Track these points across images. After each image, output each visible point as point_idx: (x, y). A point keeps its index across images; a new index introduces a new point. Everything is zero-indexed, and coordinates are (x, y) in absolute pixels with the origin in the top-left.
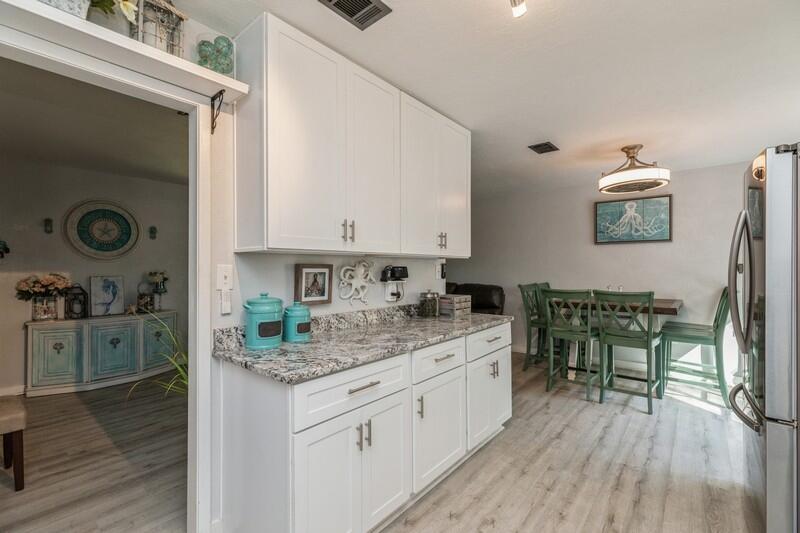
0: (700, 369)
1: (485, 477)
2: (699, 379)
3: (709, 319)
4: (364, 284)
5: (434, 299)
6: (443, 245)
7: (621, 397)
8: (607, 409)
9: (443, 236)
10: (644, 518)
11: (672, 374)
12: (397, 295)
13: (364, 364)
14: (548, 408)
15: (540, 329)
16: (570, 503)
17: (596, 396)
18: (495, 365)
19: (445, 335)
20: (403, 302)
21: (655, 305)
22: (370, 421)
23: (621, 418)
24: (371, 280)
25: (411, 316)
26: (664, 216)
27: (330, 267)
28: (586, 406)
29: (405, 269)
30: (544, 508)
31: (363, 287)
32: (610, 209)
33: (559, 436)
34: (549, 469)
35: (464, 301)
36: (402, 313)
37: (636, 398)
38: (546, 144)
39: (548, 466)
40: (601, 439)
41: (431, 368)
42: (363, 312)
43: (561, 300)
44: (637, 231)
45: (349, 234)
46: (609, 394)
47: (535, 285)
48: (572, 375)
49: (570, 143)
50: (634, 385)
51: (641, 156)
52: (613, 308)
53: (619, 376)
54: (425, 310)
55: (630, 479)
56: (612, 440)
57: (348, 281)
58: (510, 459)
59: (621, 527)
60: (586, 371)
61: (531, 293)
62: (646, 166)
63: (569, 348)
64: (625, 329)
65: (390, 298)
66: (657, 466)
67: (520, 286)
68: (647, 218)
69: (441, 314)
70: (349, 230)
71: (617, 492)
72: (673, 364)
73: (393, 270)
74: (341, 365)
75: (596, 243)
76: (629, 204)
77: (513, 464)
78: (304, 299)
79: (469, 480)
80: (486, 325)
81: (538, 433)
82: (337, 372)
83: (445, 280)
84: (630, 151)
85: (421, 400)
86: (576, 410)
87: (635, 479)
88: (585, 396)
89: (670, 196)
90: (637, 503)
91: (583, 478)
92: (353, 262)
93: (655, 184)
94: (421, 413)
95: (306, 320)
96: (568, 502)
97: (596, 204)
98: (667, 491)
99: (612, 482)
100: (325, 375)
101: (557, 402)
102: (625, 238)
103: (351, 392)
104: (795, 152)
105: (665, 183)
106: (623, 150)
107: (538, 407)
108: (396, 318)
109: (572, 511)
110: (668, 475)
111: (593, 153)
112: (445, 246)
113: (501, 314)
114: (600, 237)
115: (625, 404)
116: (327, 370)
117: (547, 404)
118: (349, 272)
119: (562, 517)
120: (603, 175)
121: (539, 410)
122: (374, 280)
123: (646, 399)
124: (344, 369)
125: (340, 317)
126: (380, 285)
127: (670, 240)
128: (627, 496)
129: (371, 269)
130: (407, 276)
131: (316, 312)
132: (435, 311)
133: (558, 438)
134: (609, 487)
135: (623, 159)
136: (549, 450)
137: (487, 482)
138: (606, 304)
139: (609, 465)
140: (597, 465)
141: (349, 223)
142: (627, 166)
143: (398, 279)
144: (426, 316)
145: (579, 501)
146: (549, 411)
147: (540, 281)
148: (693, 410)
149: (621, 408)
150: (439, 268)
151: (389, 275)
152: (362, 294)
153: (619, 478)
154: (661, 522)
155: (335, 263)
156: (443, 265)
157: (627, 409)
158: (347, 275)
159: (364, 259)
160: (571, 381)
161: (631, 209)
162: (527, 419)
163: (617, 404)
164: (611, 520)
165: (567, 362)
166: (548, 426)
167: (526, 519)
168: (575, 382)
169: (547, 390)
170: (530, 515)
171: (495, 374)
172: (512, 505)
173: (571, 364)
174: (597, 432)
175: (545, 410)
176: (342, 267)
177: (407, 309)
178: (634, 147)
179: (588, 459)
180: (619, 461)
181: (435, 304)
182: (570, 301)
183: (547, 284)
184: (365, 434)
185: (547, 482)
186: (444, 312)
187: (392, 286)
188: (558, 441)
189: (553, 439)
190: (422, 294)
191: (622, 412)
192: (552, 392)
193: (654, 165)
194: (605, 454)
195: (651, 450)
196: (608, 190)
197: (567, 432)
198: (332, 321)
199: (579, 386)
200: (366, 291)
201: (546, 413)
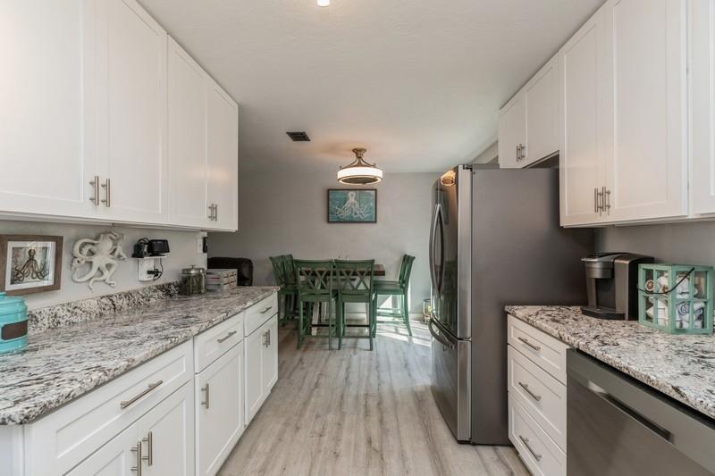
0: (391, 312)
1: (263, 446)
2: (390, 319)
3: (396, 277)
4: (111, 261)
5: (200, 275)
6: (213, 217)
7: (351, 341)
8: (346, 353)
9: (213, 208)
10: (388, 431)
11: (379, 318)
12: (155, 273)
13: (142, 363)
14: (303, 363)
15: (287, 296)
16: (339, 440)
17: (335, 344)
18: (267, 334)
19: (227, 313)
20: (161, 281)
21: (376, 269)
22: (150, 435)
23: (355, 358)
24: (119, 256)
25: (171, 296)
26: (372, 204)
27: (58, 241)
28: (330, 355)
29: (165, 242)
30: (322, 453)
31: (109, 266)
32: (339, 195)
33: (317, 385)
34: (317, 416)
35: (230, 274)
36: (161, 293)
37: (361, 340)
38: (302, 134)
39: (315, 414)
40: (347, 378)
41: (215, 349)
42: (109, 297)
43: (310, 269)
44: (356, 214)
45: (102, 196)
46: (344, 341)
47: (282, 256)
48: (314, 331)
49: (319, 138)
50: (356, 330)
51: (365, 157)
52: (348, 273)
53: (349, 326)
54: (187, 287)
55: (372, 403)
56: (354, 378)
57: (88, 259)
58: (283, 420)
59: (377, 445)
60: (328, 326)
61: (279, 264)
62: (369, 165)
63: (312, 309)
64: (356, 289)
65: (145, 277)
66: (385, 388)
67: (271, 258)
68: (362, 205)
69: (208, 290)
70: (101, 191)
71: (368, 418)
72: (378, 311)
73: (151, 244)
74: (111, 373)
75: (329, 222)
76: (350, 193)
77: (286, 424)
78: (9, 287)
79: (249, 456)
80: (260, 297)
81: (300, 389)
82: (105, 383)
83: (206, 254)
84: (358, 152)
85: (206, 389)
86: (324, 360)
87: (376, 403)
88: (327, 346)
89: (376, 190)
90: (381, 421)
91: (343, 414)
92: (93, 234)
93: (374, 180)
94: (206, 404)
95: (20, 319)
96: (337, 440)
97: (329, 190)
98: (396, 404)
99: (362, 411)
100: (86, 393)
101: (309, 356)
102: (348, 219)
103: (125, 405)
104: (471, 169)
105: (380, 180)
106: (354, 151)
107: (294, 364)
108: (153, 300)
109: (342, 447)
110: (393, 393)
111: (333, 149)
112: (216, 217)
113: (251, 285)
114: (332, 218)
115: (355, 347)
116: (89, 385)
117: (301, 360)
118: (90, 247)
119: (336, 455)
120: (341, 168)
121: (295, 368)
122: (125, 257)
123: (368, 340)
124: (115, 377)
125: (73, 308)
126: (131, 262)
127: (375, 222)
128: (374, 418)
129: (120, 242)
130: (169, 251)
131: (34, 305)
132: (200, 288)
133: (316, 387)
134: (361, 416)
135: (353, 158)
136: (313, 400)
137: (267, 450)
138: (343, 270)
139: (357, 398)
140: (350, 401)
141: (102, 181)
142: (356, 163)
143: (157, 254)
144: (190, 294)
145: (345, 436)
146: (304, 366)
147: (286, 253)
148: (394, 341)
149: (352, 350)
150: (200, 242)
151: (145, 250)
152: (107, 274)
153: (366, 406)
154: (398, 428)
155: (67, 235)
156: (204, 239)
157: (358, 351)
158: (85, 250)
159: (111, 230)
160: (314, 336)
161: (352, 197)
162: (288, 378)
163: (350, 348)
164: (370, 442)
165: (311, 320)
166: (306, 380)
167: (310, 470)
168: (317, 337)
169: (298, 348)
170: (312, 466)
171: (267, 343)
172: (295, 463)
173: (313, 322)
174: (343, 373)
175: (300, 366)
176: (76, 240)
177: (165, 289)
178: (361, 150)
179: (342, 398)
180: (362, 393)
181: (200, 280)
182: (317, 270)
183: (291, 256)
184: (145, 453)
185: (318, 428)
186: (210, 288)
187: (148, 263)
188: (317, 390)
189: (313, 390)
190: (184, 270)
191: (355, 354)
192: (303, 349)
193: (374, 166)
194: (352, 390)
195: (379, 377)
196: (343, 181)
197: (322, 380)
198: (60, 313)
199: (320, 339)
200: (113, 270)
201: (303, 368)
